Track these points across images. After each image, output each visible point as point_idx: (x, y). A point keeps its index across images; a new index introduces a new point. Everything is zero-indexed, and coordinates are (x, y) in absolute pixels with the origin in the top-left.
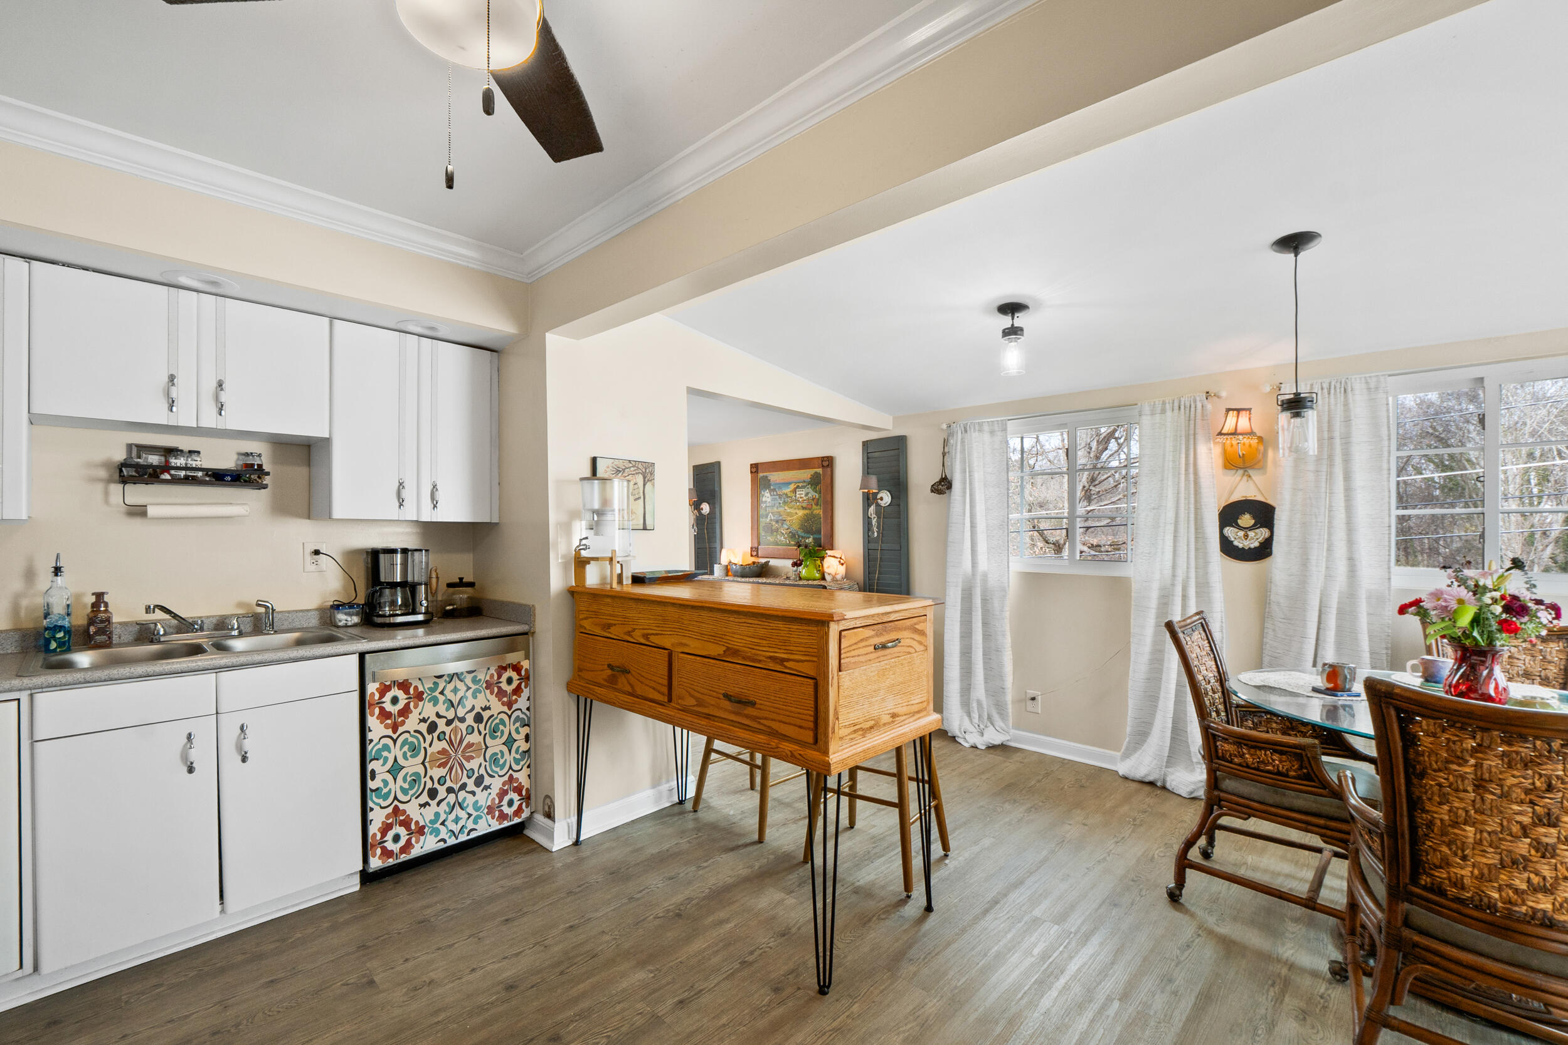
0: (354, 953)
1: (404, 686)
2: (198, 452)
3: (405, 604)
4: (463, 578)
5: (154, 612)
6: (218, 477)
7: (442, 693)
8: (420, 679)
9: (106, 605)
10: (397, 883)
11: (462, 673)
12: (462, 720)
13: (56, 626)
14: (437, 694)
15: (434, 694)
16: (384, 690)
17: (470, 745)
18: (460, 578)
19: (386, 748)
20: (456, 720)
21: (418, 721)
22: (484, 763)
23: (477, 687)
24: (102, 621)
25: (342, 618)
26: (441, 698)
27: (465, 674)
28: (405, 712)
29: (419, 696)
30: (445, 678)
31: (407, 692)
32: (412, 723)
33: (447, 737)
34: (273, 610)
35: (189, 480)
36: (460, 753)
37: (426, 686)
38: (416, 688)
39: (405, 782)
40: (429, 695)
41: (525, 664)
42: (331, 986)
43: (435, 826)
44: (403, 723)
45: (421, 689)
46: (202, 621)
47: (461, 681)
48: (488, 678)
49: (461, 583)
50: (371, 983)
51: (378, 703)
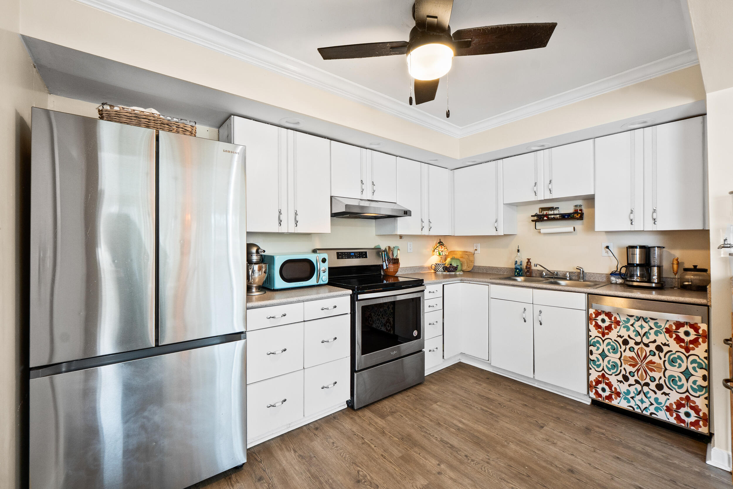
0: (554, 417)
1: (609, 315)
2: (558, 208)
3: (642, 276)
4: (697, 266)
5: (536, 266)
6: (565, 217)
7: (632, 325)
8: (618, 314)
9: (530, 263)
10: (605, 413)
11: (647, 318)
12: (647, 345)
13: (517, 268)
14: (629, 325)
15: (626, 324)
16: (598, 314)
17: (651, 362)
18: (694, 266)
19: (598, 342)
20: (642, 343)
21: (617, 336)
22: (663, 378)
23: (658, 329)
24: (528, 268)
25: (613, 279)
26: (632, 328)
27: (649, 319)
28: (609, 328)
29: (618, 323)
30: (634, 317)
31: (610, 319)
32: (613, 335)
33: (636, 351)
34: (583, 272)
35: (554, 219)
36: (645, 363)
37: (622, 319)
38: (615, 318)
39: (609, 363)
40: (623, 324)
41: (703, 327)
42: (533, 418)
43: (627, 396)
44: (608, 334)
45: (618, 319)
46: (557, 272)
47: (646, 323)
48: (667, 326)
49: (695, 269)
50: (542, 427)
51: (594, 319)
